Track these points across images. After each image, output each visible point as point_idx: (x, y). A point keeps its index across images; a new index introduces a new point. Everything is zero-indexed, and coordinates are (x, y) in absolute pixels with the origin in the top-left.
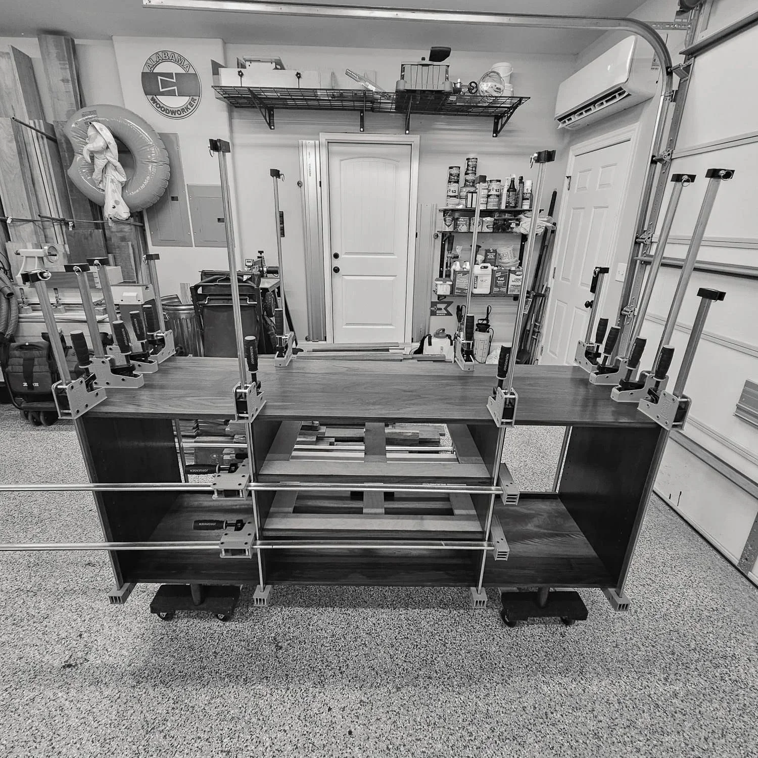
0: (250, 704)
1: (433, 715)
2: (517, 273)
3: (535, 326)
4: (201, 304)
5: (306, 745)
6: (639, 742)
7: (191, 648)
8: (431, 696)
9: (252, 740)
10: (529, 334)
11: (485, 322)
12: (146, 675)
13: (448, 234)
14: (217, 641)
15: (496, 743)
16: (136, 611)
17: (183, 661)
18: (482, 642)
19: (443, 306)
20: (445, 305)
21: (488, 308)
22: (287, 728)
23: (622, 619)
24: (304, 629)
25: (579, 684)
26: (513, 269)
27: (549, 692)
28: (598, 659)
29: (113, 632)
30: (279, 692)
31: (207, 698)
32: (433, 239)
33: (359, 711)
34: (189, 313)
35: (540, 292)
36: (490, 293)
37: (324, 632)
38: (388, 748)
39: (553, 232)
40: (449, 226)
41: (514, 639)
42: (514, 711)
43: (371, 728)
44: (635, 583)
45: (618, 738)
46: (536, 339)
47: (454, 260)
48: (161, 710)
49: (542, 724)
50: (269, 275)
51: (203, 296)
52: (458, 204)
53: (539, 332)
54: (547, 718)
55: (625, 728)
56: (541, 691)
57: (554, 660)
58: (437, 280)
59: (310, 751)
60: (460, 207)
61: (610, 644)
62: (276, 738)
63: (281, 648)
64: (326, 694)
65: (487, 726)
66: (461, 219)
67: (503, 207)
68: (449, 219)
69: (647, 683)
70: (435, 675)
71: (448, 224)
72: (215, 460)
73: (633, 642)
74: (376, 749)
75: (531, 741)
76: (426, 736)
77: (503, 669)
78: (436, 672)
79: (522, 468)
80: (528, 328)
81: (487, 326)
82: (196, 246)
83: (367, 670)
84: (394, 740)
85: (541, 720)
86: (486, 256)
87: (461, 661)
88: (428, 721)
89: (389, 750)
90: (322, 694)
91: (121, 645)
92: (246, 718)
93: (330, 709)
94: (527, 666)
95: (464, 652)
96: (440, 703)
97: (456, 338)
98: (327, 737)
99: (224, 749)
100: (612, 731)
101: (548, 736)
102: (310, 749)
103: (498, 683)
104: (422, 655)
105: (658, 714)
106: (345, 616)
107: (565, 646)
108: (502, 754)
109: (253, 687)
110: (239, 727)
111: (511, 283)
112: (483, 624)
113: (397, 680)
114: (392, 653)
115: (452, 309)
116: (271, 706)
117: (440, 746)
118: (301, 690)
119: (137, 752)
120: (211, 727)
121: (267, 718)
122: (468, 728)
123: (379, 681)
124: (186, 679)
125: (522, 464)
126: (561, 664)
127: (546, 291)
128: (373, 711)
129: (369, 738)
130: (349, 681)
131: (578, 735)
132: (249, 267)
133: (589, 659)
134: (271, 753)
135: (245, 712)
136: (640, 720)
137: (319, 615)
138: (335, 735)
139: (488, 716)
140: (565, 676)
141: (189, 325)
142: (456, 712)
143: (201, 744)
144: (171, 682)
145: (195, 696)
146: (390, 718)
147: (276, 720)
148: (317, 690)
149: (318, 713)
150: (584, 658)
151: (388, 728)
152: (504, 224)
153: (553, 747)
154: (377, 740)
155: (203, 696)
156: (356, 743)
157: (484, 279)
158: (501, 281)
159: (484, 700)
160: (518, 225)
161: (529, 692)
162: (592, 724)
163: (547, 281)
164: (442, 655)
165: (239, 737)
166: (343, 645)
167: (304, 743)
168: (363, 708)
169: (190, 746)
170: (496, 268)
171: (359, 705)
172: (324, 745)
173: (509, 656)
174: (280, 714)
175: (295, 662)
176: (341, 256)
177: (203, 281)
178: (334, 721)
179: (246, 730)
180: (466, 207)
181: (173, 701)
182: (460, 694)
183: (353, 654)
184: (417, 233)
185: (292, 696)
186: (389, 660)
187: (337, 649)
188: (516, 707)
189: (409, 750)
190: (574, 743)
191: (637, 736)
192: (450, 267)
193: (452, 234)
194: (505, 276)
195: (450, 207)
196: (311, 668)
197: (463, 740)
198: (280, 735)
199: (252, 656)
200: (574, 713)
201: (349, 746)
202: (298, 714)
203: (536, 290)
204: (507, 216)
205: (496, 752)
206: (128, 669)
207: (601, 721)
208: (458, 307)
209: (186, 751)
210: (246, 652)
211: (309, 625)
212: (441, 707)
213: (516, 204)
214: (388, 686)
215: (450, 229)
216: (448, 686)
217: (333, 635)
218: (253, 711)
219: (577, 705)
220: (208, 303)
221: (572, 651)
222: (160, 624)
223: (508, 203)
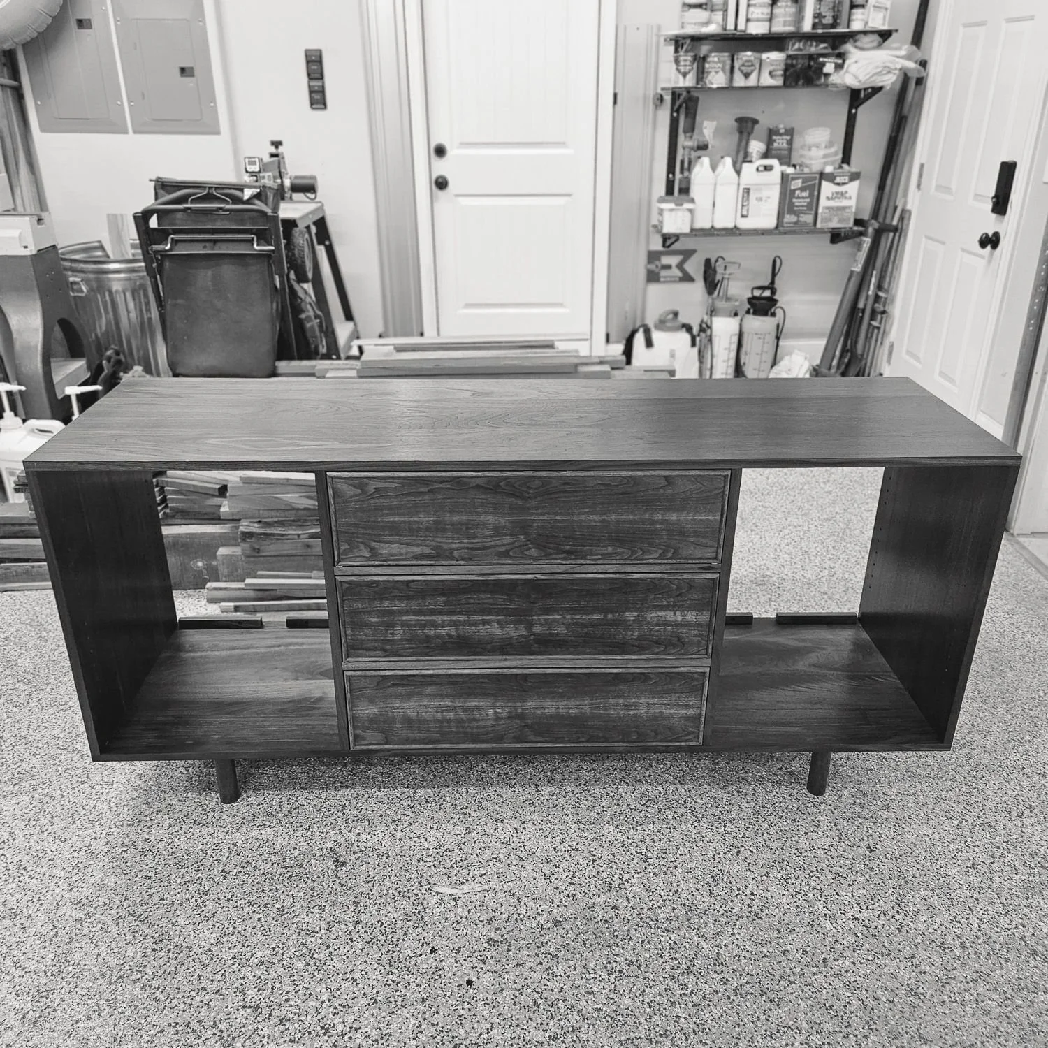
0: (290, 943)
1: (618, 959)
2: (838, 180)
3: (877, 299)
4: (156, 252)
5: (392, 999)
6: (990, 1002)
7: (180, 865)
8: (616, 933)
9: (297, 992)
10: (862, 318)
11: (767, 293)
12: (101, 904)
13: (685, 94)
14: (227, 855)
15: (729, 998)
16: (71, 812)
17: (166, 884)
18: (716, 856)
19: (673, 260)
20: (679, 258)
21: (774, 262)
22: (357, 975)
23: (990, 826)
24: (387, 836)
25: (893, 920)
26: (829, 169)
27: (834, 930)
28: (933, 885)
29: (32, 843)
30: (343, 926)
31: (214, 935)
32: (651, 106)
33: (485, 953)
34: (129, 279)
35: (888, 221)
36: (777, 227)
37: (422, 840)
38: (535, 1003)
39: (920, 81)
40: (685, 75)
41: (778, 853)
42: (766, 956)
43: (506, 976)
44: (1026, 771)
45: (952, 995)
46: (878, 328)
47: (700, 153)
48: (135, 951)
49: (815, 974)
50: (296, 196)
51: (161, 235)
52: (707, 23)
53: (884, 312)
54: (825, 967)
55: (968, 983)
56: (819, 929)
57: (850, 885)
58: (661, 200)
59: (400, 1007)
60: (712, 29)
61: (960, 863)
62: (338, 989)
63: (343, 864)
64: (427, 929)
65: (715, 976)
66: (714, 58)
67: (807, 27)
68: (685, 58)
69: (1020, 921)
70: (626, 903)
71: (682, 69)
72: (200, 572)
73: (1006, 860)
74: (515, 1005)
75: (793, 997)
76: (604, 988)
77: (752, 897)
78: (628, 899)
79: (824, 580)
80: (861, 305)
81: (772, 301)
82: (135, 132)
83: (501, 896)
84: (547, 994)
85: (815, 970)
86: (769, 142)
87: (674, 884)
88: (609, 968)
89: (538, 1006)
90: (419, 930)
91: (50, 862)
92: (285, 963)
93: (433, 951)
94: (797, 893)
95: (680, 870)
96: (632, 944)
97: (702, 330)
98: (428, 988)
99: (248, 1004)
100: (943, 986)
101: (824, 991)
102: (399, 1003)
103: (741, 917)
104: (603, 875)
105: (1033, 963)
106: (462, 816)
107: (873, 864)
108: (738, 1014)
109: (295, 920)
110: (273, 975)
111: (823, 203)
112: (720, 831)
113: (555, 911)
114: (547, 872)
115: (694, 267)
116: (328, 947)
117: (628, 1002)
118: (382, 924)
119: (96, 1008)
120: (224, 975)
121: (322, 962)
122: (680, 978)
123: (524, 912)
124: (173, 909)
125: (825, 573)
126: (862, 891)
127: (902, 218)
128: (510, 953)
129: (502, 990)
130: (469, 911)
131: (879, 991)
132: (252, 174)
133: (916, 884)
134: (331, 1009)
135: (283, 954)
136: (998, 972)
137: (413, 815)
138: (443, 985)
139: (717, 961)
140: (867, 908)
141: (131, 305)
142: (661, 957)
143: (207, 998)
144: (146, 914)
145: (192, 933)
146: (541, 963)
147: (338, 965)
148: (411, 923)
149: (412, 955)
150: (907, 882)
151: (537, 977)
152: (810, 66)
153: (831, 1007)
154: (516, 992)
155: (207, 932)
156: (480, 997)
157: (764, 194)
158: (802, 199)
159: (713, 941)
160: (839, 67)
161: (797, 930)
162: (907, 977)
163: (905, 195)
164: (639, 876)
165: (273, 988)
166: (459, 859)
167: (389, 995)
168: (493, 949)
169: (188, 1001)
170: (790, 170)
171: (486, 945)
172: (423, 998)
173: (765, 878)
174: (345, 957)
175: (371, 884)
176: (451, 152)
177: (159, 201)
178: (440, 966)
179: (286, 979)
180: (725, 29)
181: (153, 940)
182: (669, 931)
183: (475, 872)
184: (615, 96)
185: (365, 932)
186: (541, 882)
187: (447, 865)
188: (771, 950)
189: (573, 1007)
190: (870, 1002)
191: (988, 994)
192: (689, 170)
193: (695, 94)
194: (811, 188)
195: (690, 30)
196: (399, 892)
197: (670, 994)
198: (344, 985)
199: (291, 876)
200: (877, 961)
201: (467, 1000)
202: (376, 956)
203: (881, 219)
204: (814, 49)
205: (728, 1012)
206: (67, 895)
207: (925, 973)
208: (708, 261)
209: (182, 1007)
210: (280, 870)
211: (396, 830)
212: (634, 949)
213: (835, 18)
214: (538, 919)
215: (689, 81)
216: (648, 920)
217: (440, 845)
218: (297, 953)
219: (884, 950)
220: (171, 249)
221: (887, 872)
222: (119, 830)
223: (818, 16)
